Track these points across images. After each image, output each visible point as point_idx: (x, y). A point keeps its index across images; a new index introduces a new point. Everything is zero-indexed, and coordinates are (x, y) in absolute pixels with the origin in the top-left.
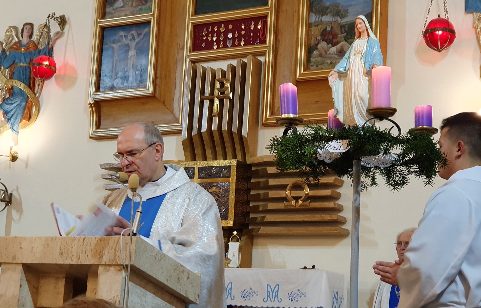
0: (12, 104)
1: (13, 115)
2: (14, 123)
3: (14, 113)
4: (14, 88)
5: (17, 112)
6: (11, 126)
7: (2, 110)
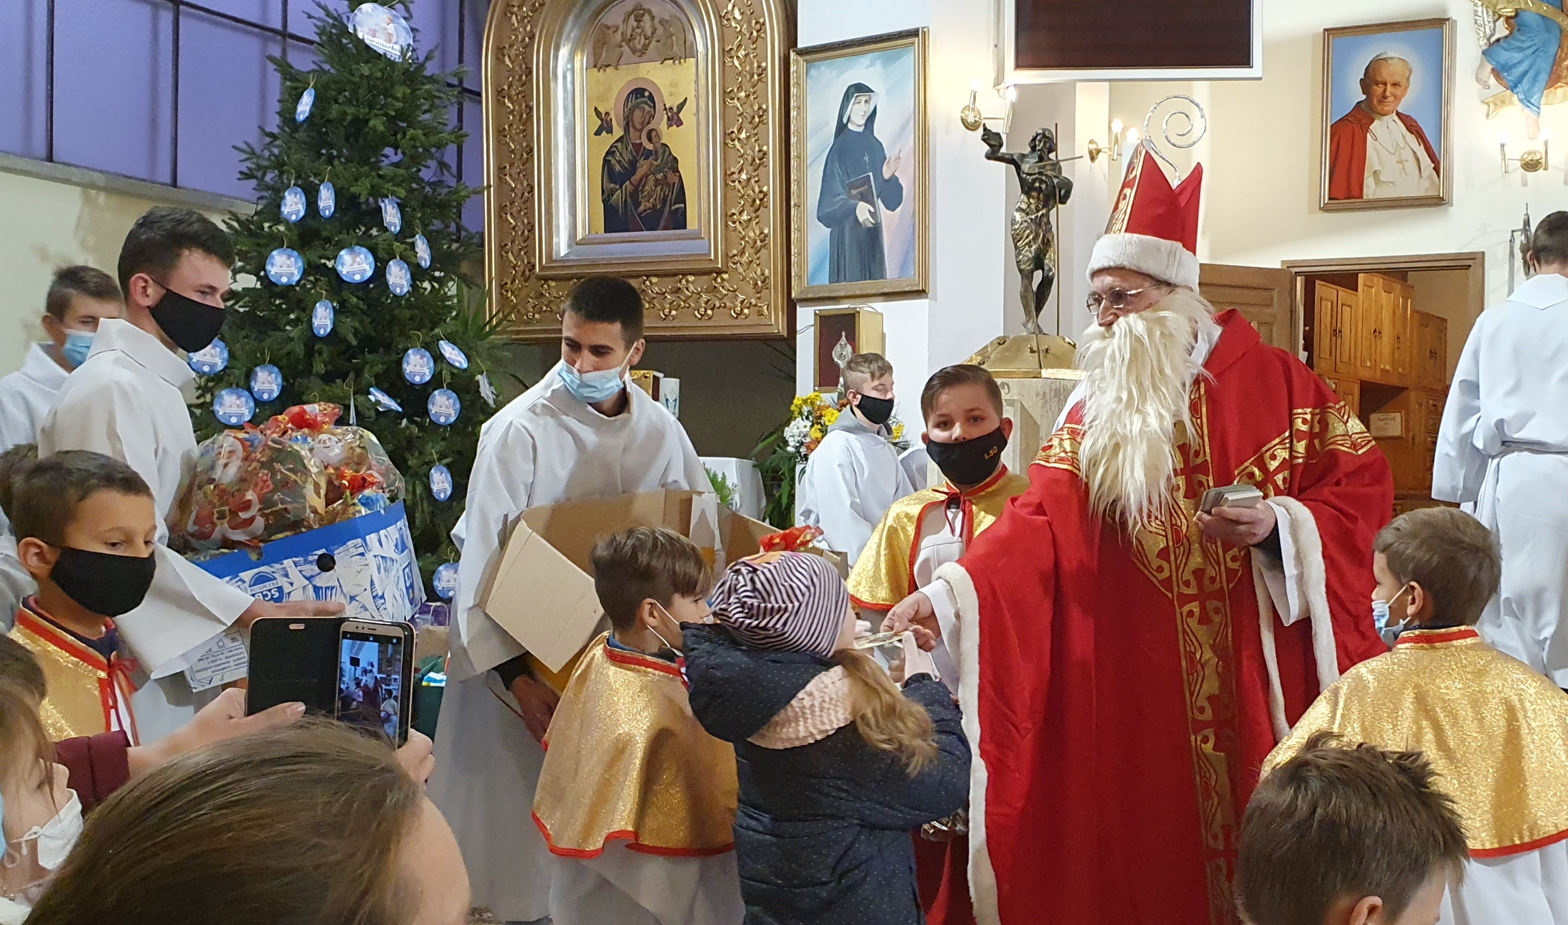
0: (1521, 49)
1: (1525, 73)
2: (1530, 89)
3: (1526, 68)
4: (1522, 14)
5: (1535, 68)
6: (1523, 96)
7: (1494, 63)
